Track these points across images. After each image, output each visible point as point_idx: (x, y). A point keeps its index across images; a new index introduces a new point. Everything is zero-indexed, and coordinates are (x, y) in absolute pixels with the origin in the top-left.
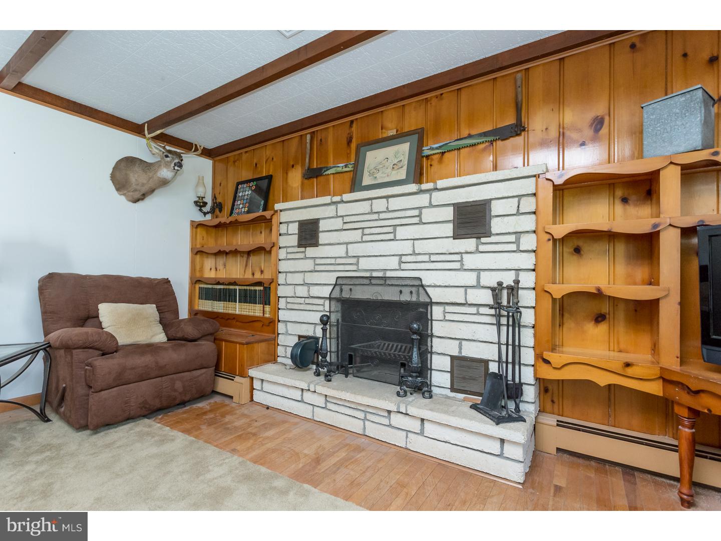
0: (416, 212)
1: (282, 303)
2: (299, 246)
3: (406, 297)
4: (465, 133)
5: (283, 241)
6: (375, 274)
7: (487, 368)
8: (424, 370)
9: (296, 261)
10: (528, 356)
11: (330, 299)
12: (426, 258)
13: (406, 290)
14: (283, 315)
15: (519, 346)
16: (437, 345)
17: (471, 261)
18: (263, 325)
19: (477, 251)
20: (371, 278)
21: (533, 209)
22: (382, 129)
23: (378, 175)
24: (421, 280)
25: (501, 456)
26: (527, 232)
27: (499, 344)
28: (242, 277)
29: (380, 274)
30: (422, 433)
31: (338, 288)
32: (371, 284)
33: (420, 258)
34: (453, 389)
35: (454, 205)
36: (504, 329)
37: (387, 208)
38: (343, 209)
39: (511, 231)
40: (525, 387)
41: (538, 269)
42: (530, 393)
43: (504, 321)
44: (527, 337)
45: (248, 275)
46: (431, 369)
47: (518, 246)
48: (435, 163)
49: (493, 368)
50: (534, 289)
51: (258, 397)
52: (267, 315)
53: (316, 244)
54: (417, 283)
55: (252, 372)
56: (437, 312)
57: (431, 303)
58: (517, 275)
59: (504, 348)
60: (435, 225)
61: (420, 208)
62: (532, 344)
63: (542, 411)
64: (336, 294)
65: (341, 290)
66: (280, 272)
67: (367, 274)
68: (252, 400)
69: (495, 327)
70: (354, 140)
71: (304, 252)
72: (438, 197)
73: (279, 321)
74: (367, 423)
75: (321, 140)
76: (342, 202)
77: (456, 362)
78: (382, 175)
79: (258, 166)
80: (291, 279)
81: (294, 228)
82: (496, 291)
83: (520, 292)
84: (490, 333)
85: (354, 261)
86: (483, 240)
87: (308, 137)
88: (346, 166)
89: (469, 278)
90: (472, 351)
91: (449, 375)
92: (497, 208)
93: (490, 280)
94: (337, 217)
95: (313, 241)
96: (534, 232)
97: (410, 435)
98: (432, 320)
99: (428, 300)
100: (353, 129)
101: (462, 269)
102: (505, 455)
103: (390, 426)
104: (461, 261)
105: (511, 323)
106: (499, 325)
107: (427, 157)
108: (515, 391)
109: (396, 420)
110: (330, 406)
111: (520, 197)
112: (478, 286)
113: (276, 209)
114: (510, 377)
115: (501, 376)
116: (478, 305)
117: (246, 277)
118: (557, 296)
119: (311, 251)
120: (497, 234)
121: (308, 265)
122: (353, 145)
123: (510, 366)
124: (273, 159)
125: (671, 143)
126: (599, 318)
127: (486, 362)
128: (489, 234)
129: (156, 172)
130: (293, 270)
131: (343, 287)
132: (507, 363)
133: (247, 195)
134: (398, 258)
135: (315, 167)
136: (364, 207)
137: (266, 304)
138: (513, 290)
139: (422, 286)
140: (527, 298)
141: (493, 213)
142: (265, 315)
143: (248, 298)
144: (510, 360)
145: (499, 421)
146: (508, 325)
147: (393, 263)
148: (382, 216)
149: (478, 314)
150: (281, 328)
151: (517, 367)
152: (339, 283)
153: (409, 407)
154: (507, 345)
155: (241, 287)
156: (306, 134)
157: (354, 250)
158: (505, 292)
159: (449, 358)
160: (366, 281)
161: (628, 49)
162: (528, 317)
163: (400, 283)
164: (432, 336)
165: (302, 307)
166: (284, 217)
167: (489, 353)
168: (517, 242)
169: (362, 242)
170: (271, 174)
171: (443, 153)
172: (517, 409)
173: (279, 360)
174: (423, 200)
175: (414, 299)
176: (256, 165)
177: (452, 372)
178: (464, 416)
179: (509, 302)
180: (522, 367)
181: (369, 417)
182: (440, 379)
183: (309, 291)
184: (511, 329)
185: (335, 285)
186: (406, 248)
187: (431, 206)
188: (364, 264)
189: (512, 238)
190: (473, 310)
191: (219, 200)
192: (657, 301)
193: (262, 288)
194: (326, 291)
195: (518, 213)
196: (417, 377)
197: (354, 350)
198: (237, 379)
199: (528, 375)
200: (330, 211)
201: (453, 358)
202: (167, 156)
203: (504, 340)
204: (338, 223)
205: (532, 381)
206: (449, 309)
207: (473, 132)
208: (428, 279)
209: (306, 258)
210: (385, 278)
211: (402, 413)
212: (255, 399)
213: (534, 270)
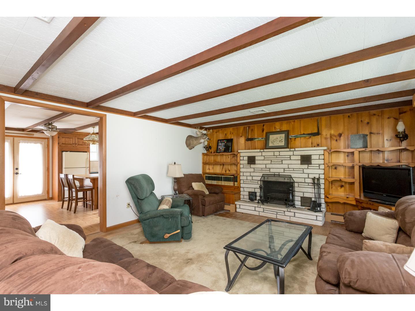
0: (289, 157)
1: (242, 182)
2: (248, 164)
3: (286, 180)
4: (302, 133)
5: (242, 162)
6: (276, 174)
7: (311, 200)
8: (293, 201)
9: (247, 169)
10: (323, 196)
11: (260, 180)
12: (292, 170)
13: (286, 179)
14: (242, 185)
15: (320, 194)
16: (296, 194)
17: (305, 171)
18: (235, 189)
19: (308, 168)
20: (274, 175)
21: (323, 158)
22: (275, 128)
23: (274, 143)
24: (291, 176)
25: (316, 220)
26: (322, 164)
27: (315, 193)
28: (221, 172)
29: (278, 174)
30: (294, 216)
31: (263, 177)
32: (274, 176)
33: (290, 170)
34: (301, 206)
35: (301, 155)
36: (316, 189)
37: (279, 154)
38: (264, 154)
39: (317, 163)
40: (322, 204)
41: (325, 174)
42: (323, 206)
43: (316, 187)
44: (322, 191)
45: (224, 172)
46: (295, 201)
47: (319, 168)
48: (293, 140)
49: (313, 199)
50: (324, 179)
51: (238, 210)
52: (236, 185)
53: (255, 164)
54: (290, 176)
55: (236, 203)
56: (296, 185)
57: (294, 182)
58: (319, 175)
59: (316, 194)
60: (295, 161)
61: (290, 156)
62: (324, 193)
63: (327, 211)
64: (263, 179)
65: (264, 178)
66: (241, 172)
67: (273, 174)
68: (236, 211)
69: (314, 189)
70: (265, 131)
71: (250, 166)
72: (295, 153)
73: (241, 187)
74: (277, 215)
75: (252, 129)
76: (264, 151)
77: (302, 198)
78: (276, 143)
79: (227, 135)
80: (245, 174)
81: (246, 158)
82: (314, 179)
83: (320, 179)
84: (312, 190)
85: (269, 169)
86: (309, 165)
87: (248, 128)
88: (262, 139)
89: (306, 176)
90: (306, 195)
91: (300, 202)
92: (313, 157)
93: (312, 176)
94: (262, 156)
95: (254, 163)
96: (324, 164)
97: (291, 217)
98: (295, 187)
99: (293, 181)
100: (264, 127)
101: (303, 173)
102: (317, 220)
103: (285, 215)
104: (303, 171)
105: (318, 188)
106: (315, 188)
107: (290, 139)
108: (320, 205)
109: (287, 213)
110: (265, 211)
111: (320, 155)
112: (308, 178)
113: (239, 152)
114: (318, 202)
115: (316, 201)
116: (308, 183)
117: (223, 172)
118: (330, 181)
119: (252, 166)
120: (314, 164)
121: (252, 170)
122: (265, 132)
123: (318, 199)
124: (233, 133)
125: (356, 145)
126: (342, 186)
127: (311, 198)
128: (311, 164)
129: (200, 141)
130: (246, 171)
131: (265, 177)
132: (317, 198)
133: (223, 145)
134: (283, 169)
135: (250, 138)
136: (272, 154)
137: (235, 182)
138: (318, 179)
139: (291, 177)
140: (322, 181)
141: (312, 159)
142: (235, 185)
143: (227, 179)
144: (318, 197)
145: (315, 212)
146: (317, 188)
147: (282, 170)
148: (278, 157)
149: (308, 185)
150: (242, 189)
151: (320, 199)
152: (263, 176)
153: (291, 210)
154: (317, 193)
155: (224, 176)
156: (247, 127)
157: (268, 166)
158: (316, 180)
159: (300, 197)
160: (273, 175)
161: (348, 117)
162: (322, 186)
163: (284, 177)
164: (295, 191)
165: (250, 183)
166: (242, 155)
167: (312, 195)
168: (319, 167)
169: (271, 164)
170: (232, 138)
171: (295, 138)
172: (320, 209)
173: (241, 199)
174: (291, 153)
175: (289, 181)
176: (226, 134)
177: (301, 201)
178: (306, 211)
179: (317, 182)
180: (321, 199)
181: (278, 213)
182: (298, 203)
183: (252, 178)
184: (318, 189)
185: (262, 176)
186: (286, 166)
187: (293, 155)
188: (272, 170)
189: (318, 165)
190: (307, 184)
191: (210, 145)
192: (354, 182)
193: (233, 177)
194: (259, 178)
195: (319, 159)
196: (291, 202)
197: (269, 196)
198: (231, 205)
199: (323, 201)
200: (260, 154)
201: (301, 197)
202: (204, 136)
203: (316, 192)
204: (262, 158)
205: (324, 203)
206: (299, 184)
207: (305, 133)
208: (293, 175)
209: (251, 168)
210: (279, 175)
211: (289, 211)
212: (237, 211)
213: (324, 174)
